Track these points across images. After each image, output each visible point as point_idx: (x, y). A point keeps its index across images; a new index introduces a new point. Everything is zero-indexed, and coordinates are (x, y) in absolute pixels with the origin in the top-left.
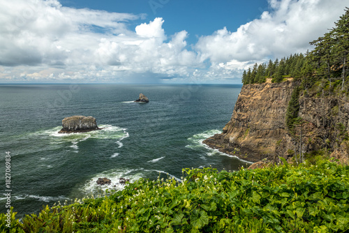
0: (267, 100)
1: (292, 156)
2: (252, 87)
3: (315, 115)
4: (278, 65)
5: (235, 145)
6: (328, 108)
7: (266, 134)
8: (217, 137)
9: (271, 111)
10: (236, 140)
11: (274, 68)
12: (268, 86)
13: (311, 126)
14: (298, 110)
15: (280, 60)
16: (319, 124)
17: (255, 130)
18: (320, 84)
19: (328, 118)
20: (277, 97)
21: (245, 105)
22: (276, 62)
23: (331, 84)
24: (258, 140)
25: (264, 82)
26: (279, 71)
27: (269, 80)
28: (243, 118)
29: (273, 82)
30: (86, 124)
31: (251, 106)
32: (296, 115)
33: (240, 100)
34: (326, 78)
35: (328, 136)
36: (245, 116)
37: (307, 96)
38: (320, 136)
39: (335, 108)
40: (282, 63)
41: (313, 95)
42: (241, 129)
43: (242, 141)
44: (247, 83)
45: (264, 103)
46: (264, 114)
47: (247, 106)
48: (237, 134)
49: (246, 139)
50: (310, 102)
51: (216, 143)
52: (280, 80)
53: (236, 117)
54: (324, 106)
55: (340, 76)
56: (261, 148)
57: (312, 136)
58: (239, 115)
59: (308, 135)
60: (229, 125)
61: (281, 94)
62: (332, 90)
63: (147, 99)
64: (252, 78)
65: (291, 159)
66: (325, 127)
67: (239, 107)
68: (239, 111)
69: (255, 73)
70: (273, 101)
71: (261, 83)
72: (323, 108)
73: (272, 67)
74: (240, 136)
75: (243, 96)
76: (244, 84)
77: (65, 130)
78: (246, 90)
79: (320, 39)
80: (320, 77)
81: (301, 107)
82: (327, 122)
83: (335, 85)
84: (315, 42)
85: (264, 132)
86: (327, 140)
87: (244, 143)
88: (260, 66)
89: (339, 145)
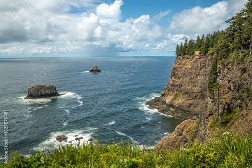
0: (196, 69)
1: (212, 114)
2: (183, 58)
3: (229, 81)
4: (205, 40)
5: (171, 106)
6: (239, 74)
7: (196, 97)
8: (157, 100)
9: (199, 78)
10: (172, 102)
11: (202, 42)
12: (197, 57)
13: (227, 90)
14: (217, 77)
15: (205, 36)
16: (232, 88)
17: (187, 93)
18: (233, 55)
19: (240, 82)
20: (203, 66)
21: (179, 73)
22: (203, 37)
23: (241, 55)
24: (189, 102)
25: (193, 54)
26: (205, 45)
27: (197, 53)
28: (177, 83)
29: (200, 54)
31: (184, 74)
32: (215, 81)
33: (174, 69)
34: (237, 50)
35: (240, 97)
36: (178, 82)
37: (223, 65)
38: (233, 98)
39: (245, 74)
40: (208, 38)
41: (228, 64)
42: (176, 92)
43: (176, 103)
44: (179, 55)
45: (194, 71)
46: (194, 80)
47: (180, 73)
48: (172, 97)
49: (180, 101)
50: (226, 70)
51: (156, 105)
52: (206, 52)
53: (171, 83)
54: (236, 73)
55: (248, 48)
56: (192, 108)
57: (227, 98)
58: (174, 81)
59: (224, 97)
60: (165, 89)
61: (207, 64)
62: (242, 60)
63: (99, 69)
64: (184, 51)
65: (211, 117)
66: (238, 90)
67: (174, 75)
68: (173, 78)
69: (186, 47)
70: (200, 69)
71: (191, 55)
72: (235, 75)
73: (200, 41)
74: (174, 99)
75: (177, 65)
76: (177, 56)
77: (30, 96)
78: (179, 61)
79: (233, 18)
80: (233, 49)
81: (219, 74)
82: (239, 86)
83: (245, 56)
84: (229, 20)
85: (194, 95)
86: (239, 101)
87: (178, 104)
88: (190, 41)
89: (247, 105)
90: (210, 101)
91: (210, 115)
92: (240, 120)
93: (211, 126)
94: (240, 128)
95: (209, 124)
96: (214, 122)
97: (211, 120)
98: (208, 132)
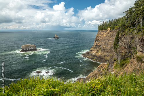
0: (108, 37)
1: (116, 61)
2: (102, 31)
3: (125, 43)
4: (113, 22)
5: (95, 56)
6: (130, 40)
7: (108, 51)
8: (88, 53)
9: (110, 42)
10: (95, 54)
11: (111, 23)
12: (109, 31)
13: (124, 48)
14: (118, 41)
15: (113, 20)
16: (126, 47)
17: (103, 49)
18: (127, 30)
19: (130, 44)
20: (112, 36)
21: (99, 39)
22: (112, 21)
23: (131, 30)
24: (104, 54)
25: (107, 29)
26: (113, 24)
27: (109, 29)
28: (98, 44)
29: (110, 29)
30: (32, 48)
31: (102, 40)
32: (118, 43)
33: (97, 37)
34: (129, 27)
35: (130, 52)
36: (99, 44)
37: (122, 35)
38: (127, 52)
39: (133, 40)
40: (114, 21)
41: (124, 35)
42: (97, 49)
43: (98, 54)
44: (100, 30)
45: (107, 38)
46: (107, 43)
47: (100, 39)
48: (96, 52)
49: (99, 54)
50: (123, 38)
51: (87, 56)
52: (113, 28)
53: (95, 44)
54: (128, 39)
55: (135, 26)
56: (106, 57)
57: (124, 52)
58: (97, 43)
59: (122, 52)
60: (92, 47)
61: (114, 35)
62: (132, 33)
63: (58, 37)
64: (102, 28)
65: (115, 62)
66: (129, 48)
67: (97, 40)
68: (96, 41)
69: (103, 25)
70: (110, 37)
71: (106, 30)
72: (128, 40)
73: (110, 22)
74: (97, 52)
75: (98, 35)
76: (99, 30)
77: (23, 50)
78: (99, 33)
79: (127, 11)
80: (127, 27)
81: (119, 40)
82: (130, 46)
83: (133, 31)
84: (125, 12)
85: (107, 51)
86: (130, 54)
87: (99, 55)
88: (105, 23)
89: (133, 56)
90: (114, 53)
91: (114, 61)
92: (130, 64)
93: (115, 67)
94: (130, 68)
95: (114, 65)
96: (116, 65)
97: (115, 64)
98: (113, 70)
